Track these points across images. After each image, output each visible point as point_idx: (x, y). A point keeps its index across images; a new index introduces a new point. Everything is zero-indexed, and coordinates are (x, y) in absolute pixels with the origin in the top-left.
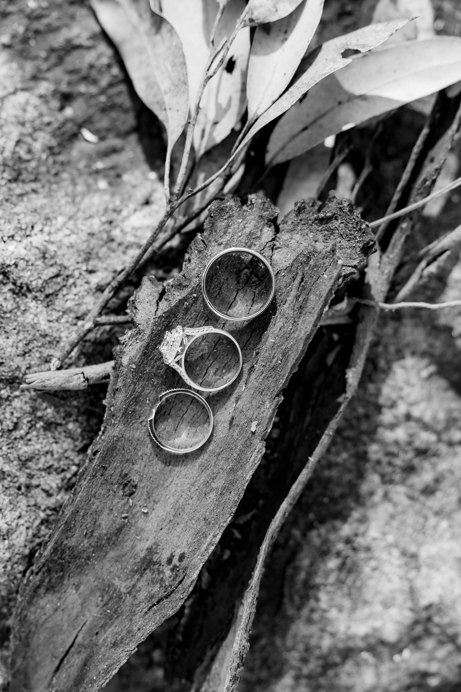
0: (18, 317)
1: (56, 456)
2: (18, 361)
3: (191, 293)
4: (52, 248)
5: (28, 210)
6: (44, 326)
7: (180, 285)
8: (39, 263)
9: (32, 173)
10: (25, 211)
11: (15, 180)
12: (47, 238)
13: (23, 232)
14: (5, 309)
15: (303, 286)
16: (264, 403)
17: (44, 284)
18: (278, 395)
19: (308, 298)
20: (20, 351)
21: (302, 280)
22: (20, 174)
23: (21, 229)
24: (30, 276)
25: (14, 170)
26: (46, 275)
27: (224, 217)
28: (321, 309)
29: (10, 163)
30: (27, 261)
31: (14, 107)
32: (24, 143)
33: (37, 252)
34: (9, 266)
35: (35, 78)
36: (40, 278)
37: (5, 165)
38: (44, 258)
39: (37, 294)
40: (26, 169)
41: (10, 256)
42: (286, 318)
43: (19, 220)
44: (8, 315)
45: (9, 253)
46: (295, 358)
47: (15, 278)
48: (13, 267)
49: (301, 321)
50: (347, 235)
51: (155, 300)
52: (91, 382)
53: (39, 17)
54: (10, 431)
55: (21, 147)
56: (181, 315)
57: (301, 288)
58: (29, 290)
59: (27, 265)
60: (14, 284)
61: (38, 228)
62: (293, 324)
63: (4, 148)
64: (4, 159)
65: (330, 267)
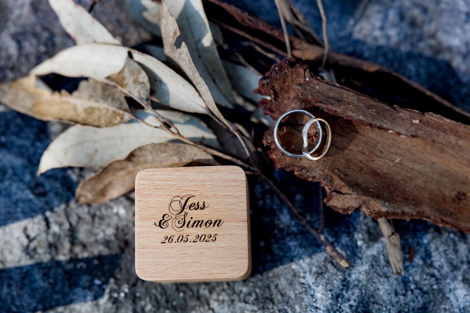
0: (363, 284)
1: (446, 248)
2: (392, 280)
3: (335, 173)
4: (314, 269)
5: (291, 289)
6: (366, 267)
7: (330, 181)
8: (326, 276)
9: (264, 290)
10: (292, 290)
11: (272, 300)
12: (308, 274)
13: (307, 289)
14: (360, 294)
15: (325, 101)
16: (400, 117)
17: (340, 270)
18: (395, 109)
19: (332, 97)
20: (386, 280)
21: (321, 102)
22: (267, 298)
23: (306, 291)
24: (337, 281)
25: (265, 302)
26: (333, 270)
27: (284, 158)
28: (338, 88)
29: (261, 305)
30: (327, 284)
31: (222, 308)
32: (245, 298)
33: (319, 279)
34: (332, 295)
35: (199, 298)
36: (336, 274)
37: (263, 308)
38: (322, 273)
39: (347, 274)
40: (262, 295)
41: (326, 296)
42: (346, 109)
43: (300, 293)
44: (363, 291)
45: (324, 297)
46: (370, 100)
47: (339, 290)
48: (333, 292)
49: (347, 100)
50: (284, 79)
51: (342, 196)
52: (394, 231)
53: (157, 302)
54: (437, 279)
55: (249, 300)
56: (349, 178)
57: (326, 103)
58: (345, 280)
59: (329, 283)
60: (342, 290)
61: (302, 281)
62: (349, 105)
63: (252, 311)
64: (259, 309)
65: (311, 85)
